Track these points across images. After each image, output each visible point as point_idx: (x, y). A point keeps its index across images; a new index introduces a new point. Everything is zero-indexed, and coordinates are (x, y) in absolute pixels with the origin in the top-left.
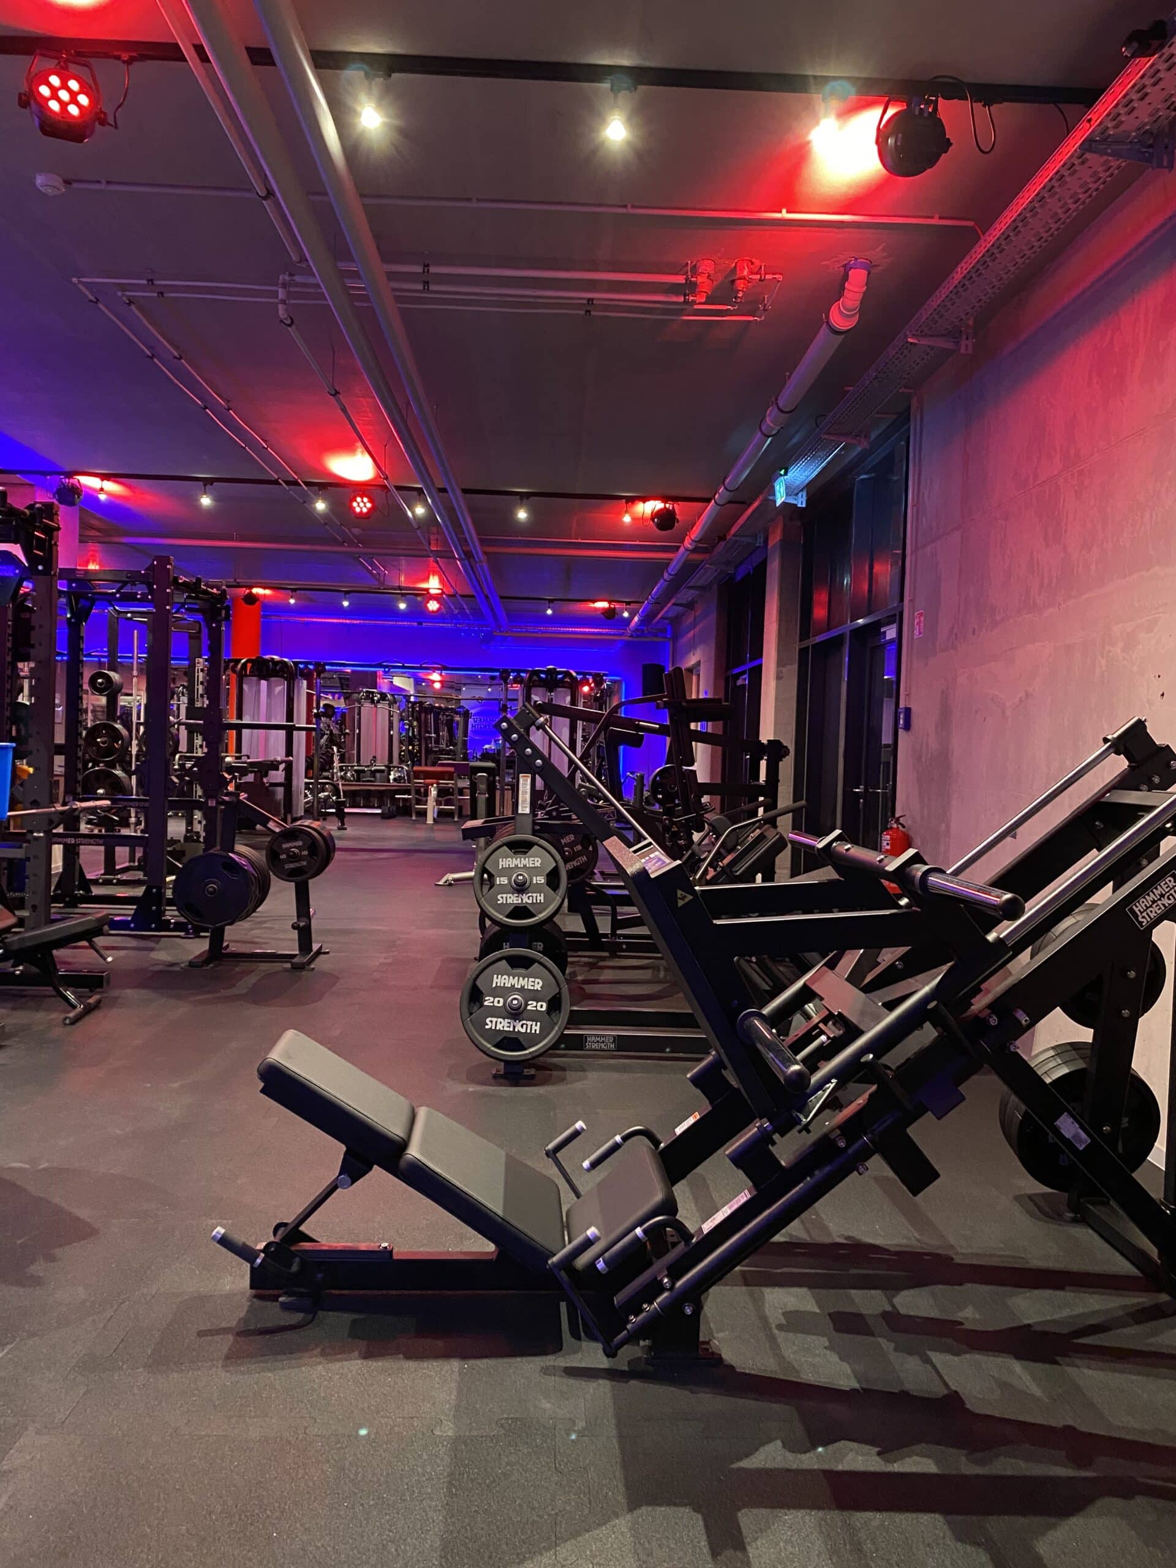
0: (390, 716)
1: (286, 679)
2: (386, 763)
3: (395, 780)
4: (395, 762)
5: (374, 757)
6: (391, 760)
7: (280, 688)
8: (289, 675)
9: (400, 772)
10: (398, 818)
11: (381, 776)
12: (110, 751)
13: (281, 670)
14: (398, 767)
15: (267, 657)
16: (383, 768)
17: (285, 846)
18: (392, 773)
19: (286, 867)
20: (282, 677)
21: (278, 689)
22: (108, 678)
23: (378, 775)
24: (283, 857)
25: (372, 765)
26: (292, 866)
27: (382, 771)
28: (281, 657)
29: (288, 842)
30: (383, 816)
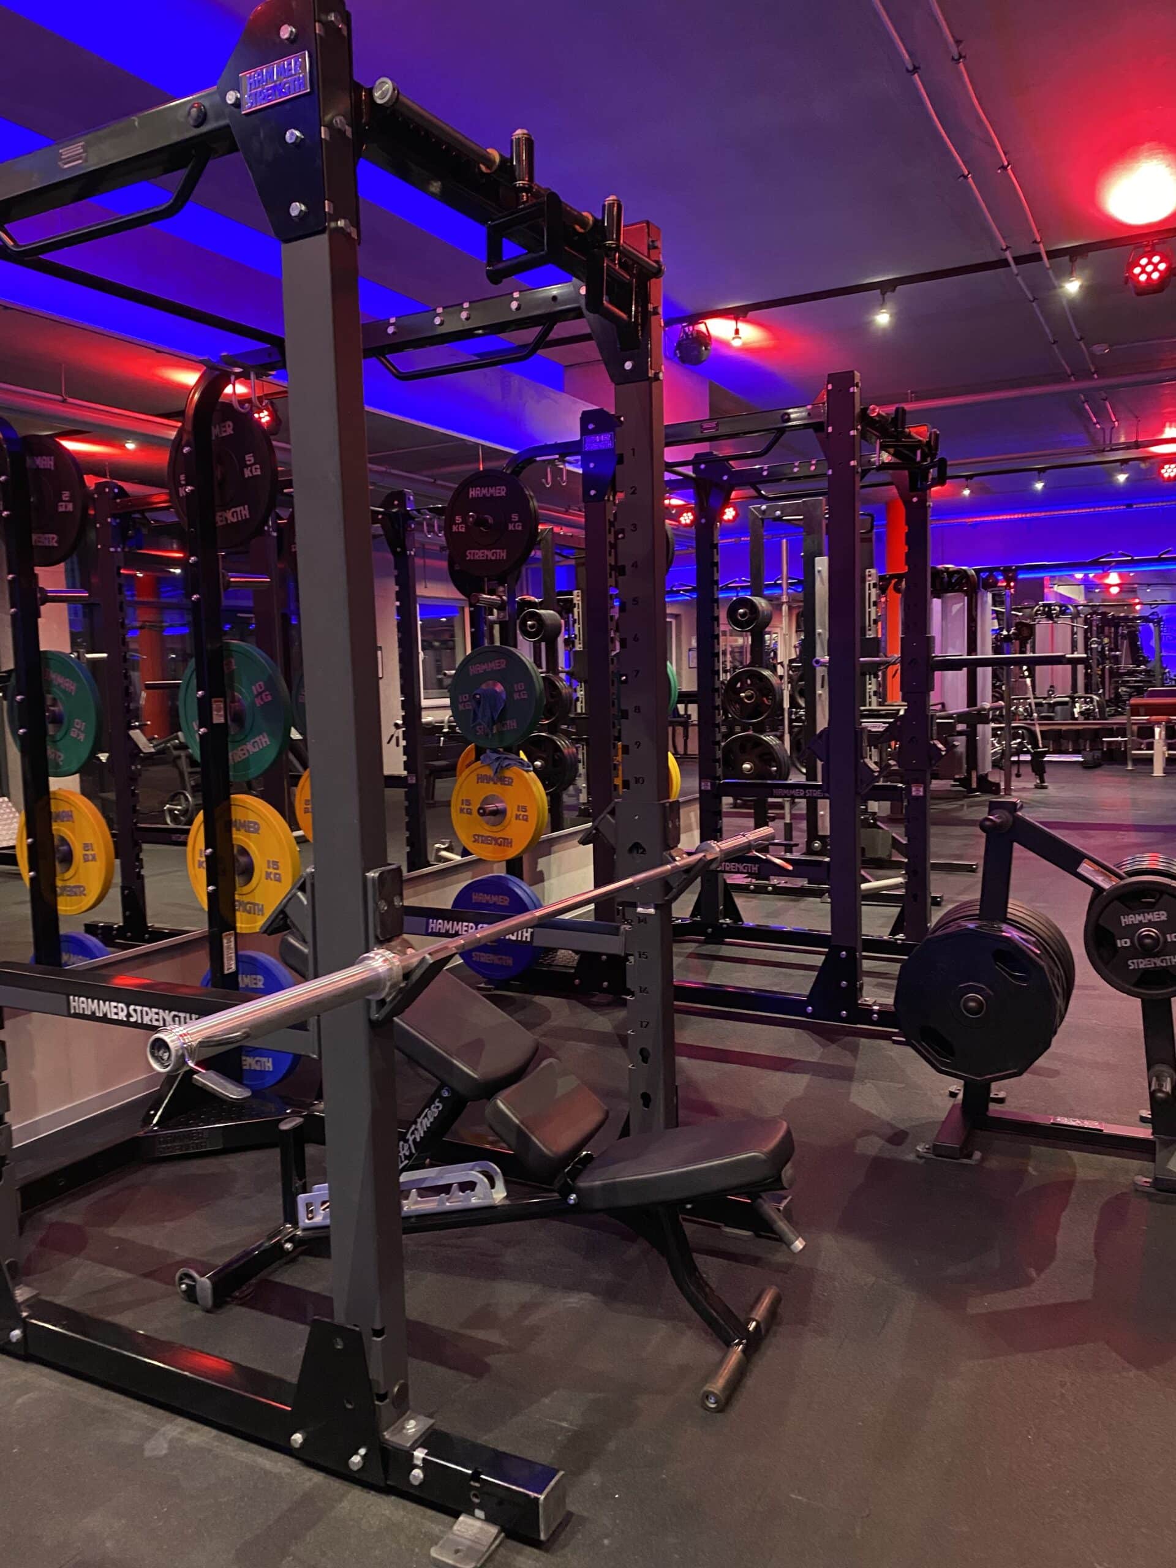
0: (1073, 633)
1: (966, 593)
2: (1069, 692)
3: (1081, 713)
4: (1081, 692)
5: (1052, 686)
6: (1074, 688)
7: (959, 605)
8: (970, 588)
9: (1086, 703)
10: (1106, 767)
11: (1062, 710)
12: (756, 710)
13: (959, 583)
14: (1086, 698)
15: (940, 567)
16: (1067, 699)
17: (1126, 920)
18: (1077, 705)
19: (1132, 964)
20: (960, 590)
21: (956, 608)
22: (752, 606)
23: (1058, 708)
24: (1123, 943)
25: (1049, 697)
26: (1143, 964)
27: (1065, 703)
28: (956, 565)
29: (1133, 910)
30: (1085, 766)
